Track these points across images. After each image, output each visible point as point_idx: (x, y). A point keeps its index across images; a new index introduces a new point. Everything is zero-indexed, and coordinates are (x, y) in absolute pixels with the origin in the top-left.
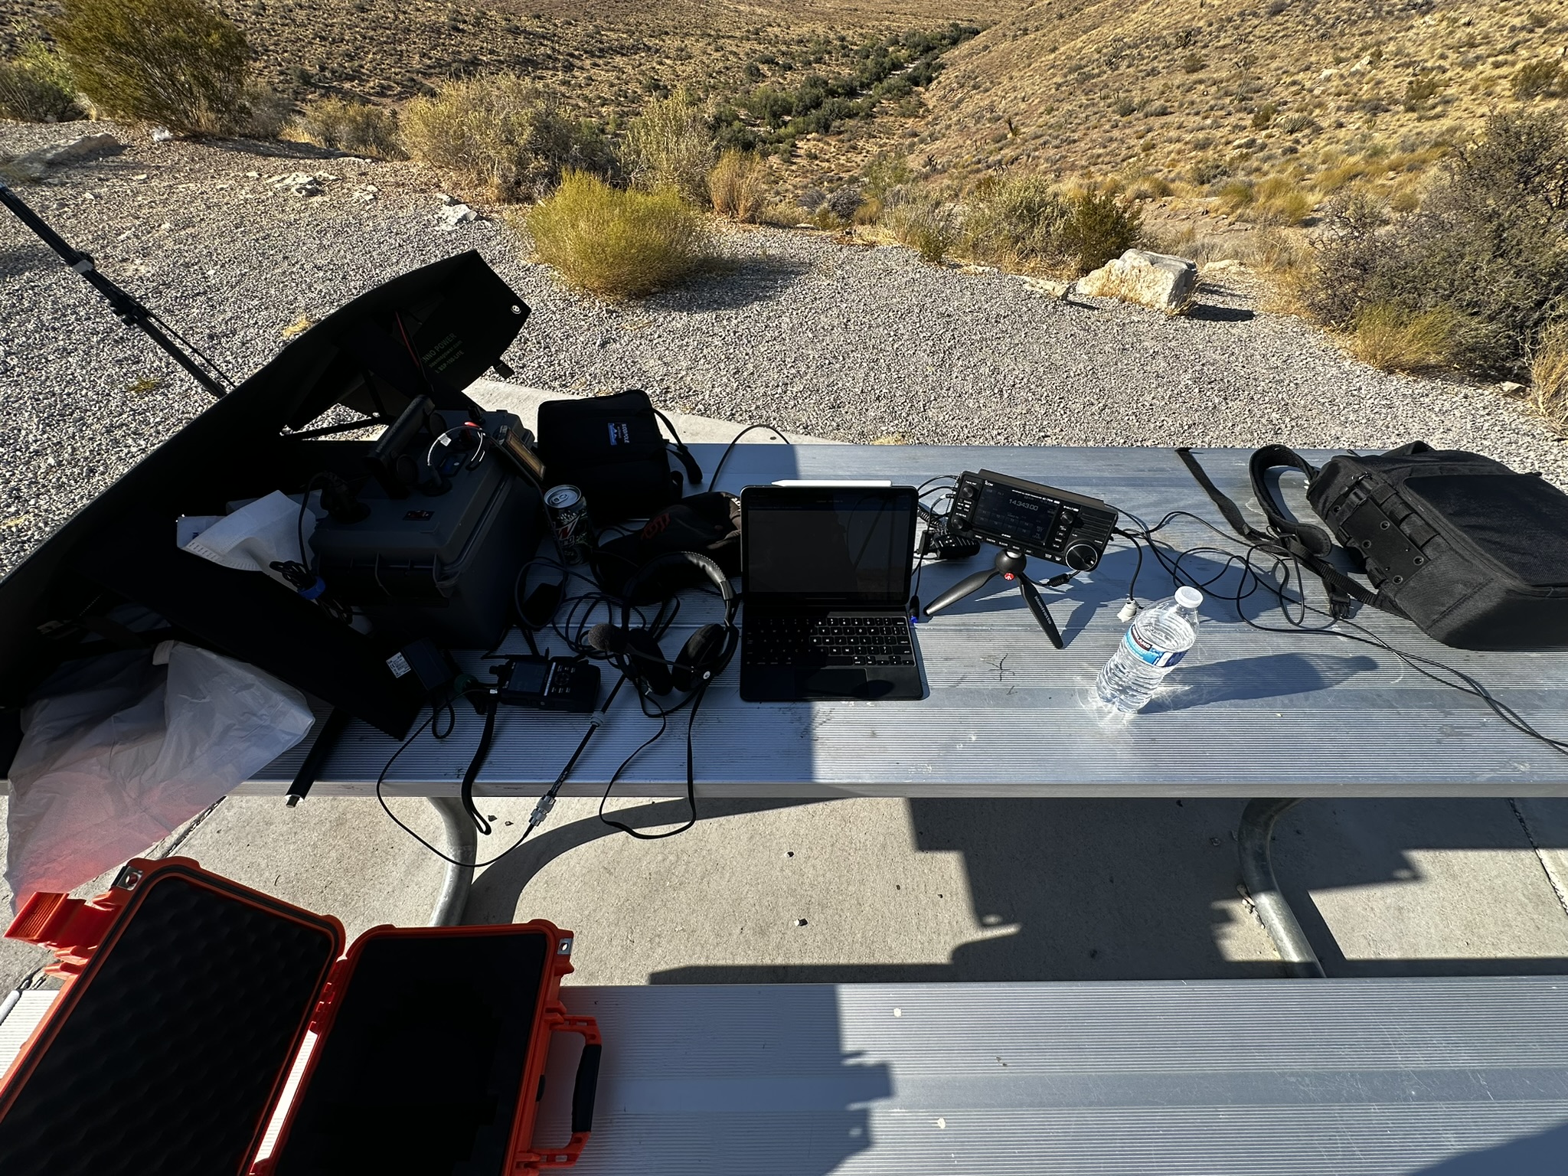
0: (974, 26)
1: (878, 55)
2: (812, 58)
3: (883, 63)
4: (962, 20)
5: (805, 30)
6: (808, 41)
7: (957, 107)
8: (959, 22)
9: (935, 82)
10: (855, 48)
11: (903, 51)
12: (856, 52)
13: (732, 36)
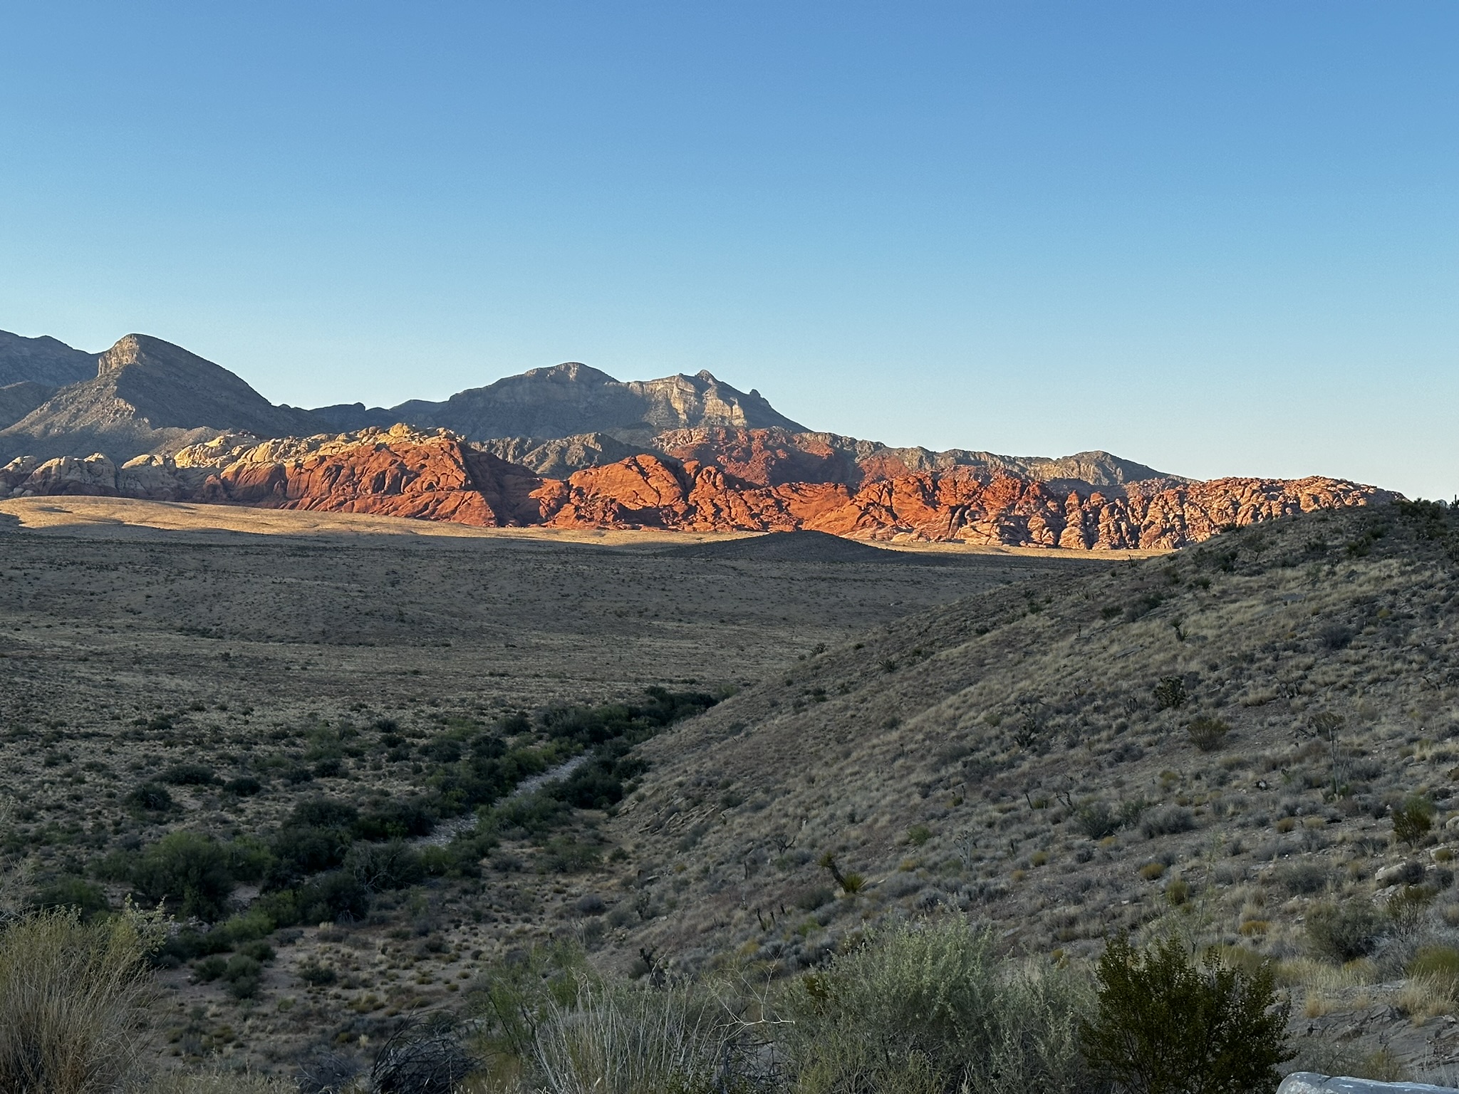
0: (701, 690)
1: (481, 753)
2: (311, 767)
3: (495, 767)
4: (671, 682)
5: (291, 714)
6: (300, 735)
7: (694, 843)
8: (666, 685)
9: (632, 797)
10: (423, 742)
11: (543, 743)
12: (425, 751)
13: (94, 735)
